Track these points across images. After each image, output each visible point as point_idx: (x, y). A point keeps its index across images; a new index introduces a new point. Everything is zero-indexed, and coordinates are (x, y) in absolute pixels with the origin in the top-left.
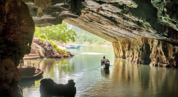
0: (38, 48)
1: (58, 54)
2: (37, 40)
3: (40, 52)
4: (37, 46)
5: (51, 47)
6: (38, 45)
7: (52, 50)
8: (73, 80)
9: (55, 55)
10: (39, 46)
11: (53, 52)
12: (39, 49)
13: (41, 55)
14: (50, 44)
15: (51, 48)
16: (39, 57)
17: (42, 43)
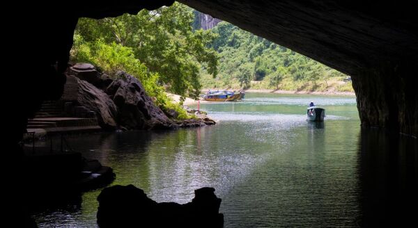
0: (93, 97)
1: (163, 117)
2: (89, 69)
3: (102, 112)
4: (92, 92)
5: (138, 93)
6: (94, 87)
7: (141, 104)
8: (213, 190)
9: (154, 120)
10: (97, 90)
11: (145, 112)
12: (97, 102)
13: (106, 122)
14: (134, 84)
15: (140, 98)
16: (98, 127)
17: (109, 81)
